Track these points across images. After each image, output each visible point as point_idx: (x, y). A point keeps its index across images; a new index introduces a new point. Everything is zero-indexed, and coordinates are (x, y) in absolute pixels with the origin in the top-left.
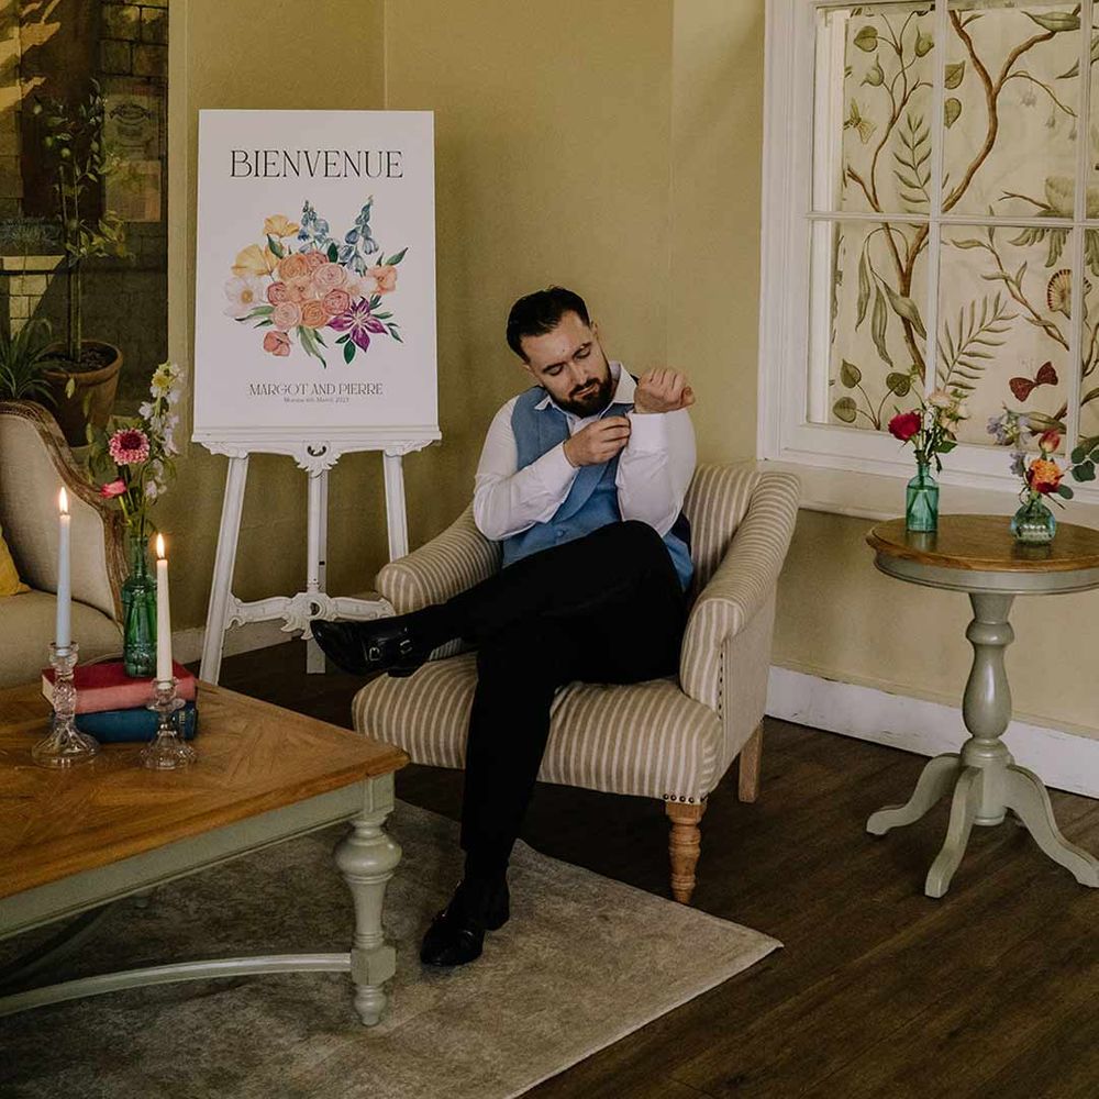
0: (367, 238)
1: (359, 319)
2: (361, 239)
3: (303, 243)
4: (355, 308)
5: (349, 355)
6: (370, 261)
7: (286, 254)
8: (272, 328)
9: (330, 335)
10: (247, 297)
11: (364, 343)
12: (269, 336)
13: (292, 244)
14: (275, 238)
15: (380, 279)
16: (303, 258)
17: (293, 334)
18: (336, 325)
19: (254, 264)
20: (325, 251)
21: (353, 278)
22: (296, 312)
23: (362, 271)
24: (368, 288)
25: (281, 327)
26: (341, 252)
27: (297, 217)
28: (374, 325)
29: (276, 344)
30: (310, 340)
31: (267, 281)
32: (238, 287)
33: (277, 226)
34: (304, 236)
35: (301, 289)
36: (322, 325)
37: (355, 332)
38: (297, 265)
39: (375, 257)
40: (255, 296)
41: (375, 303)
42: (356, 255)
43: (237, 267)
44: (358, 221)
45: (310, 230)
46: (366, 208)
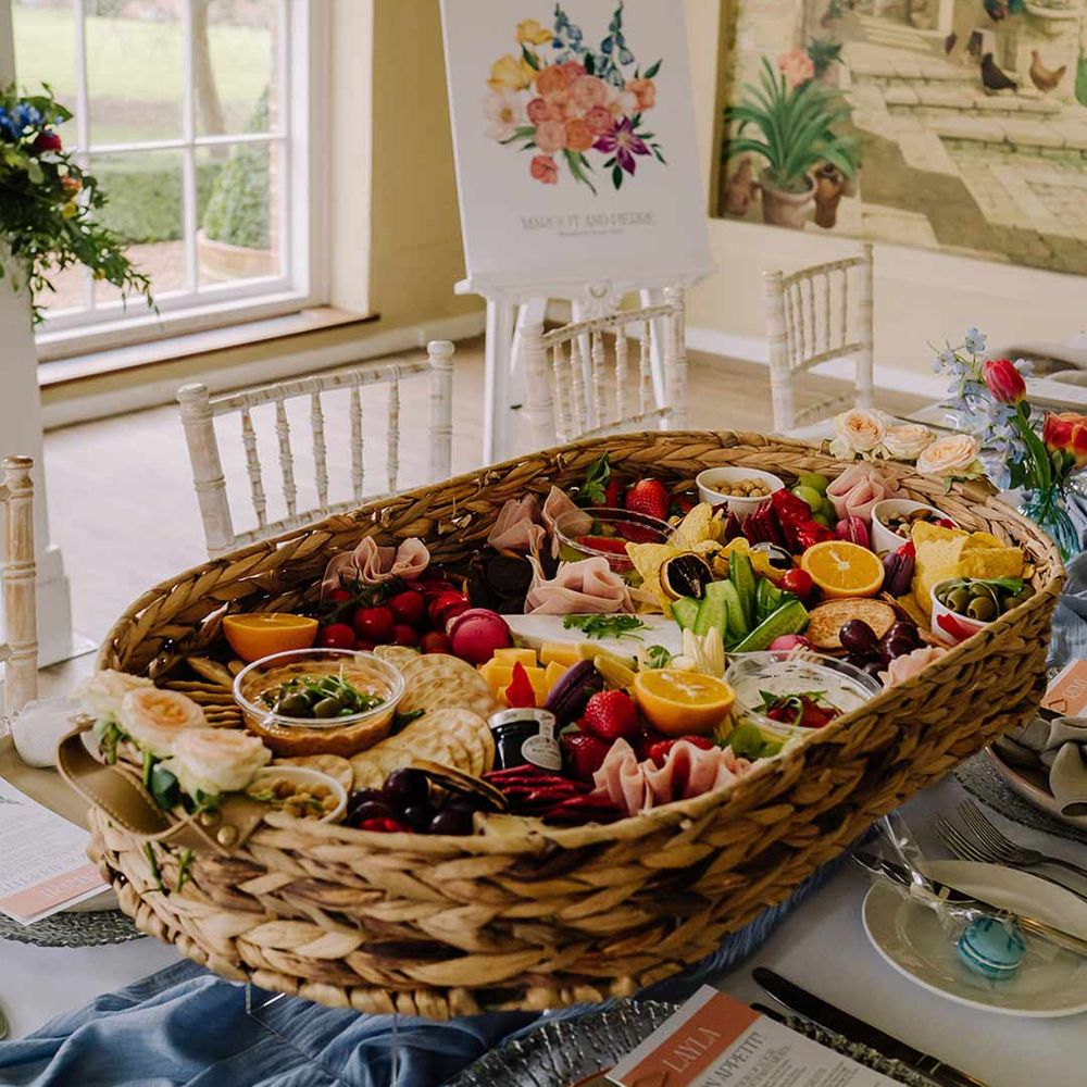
0: (622, 48)
1: (623, 139)
2: (616, 49)
3: (558, 52)
4: (618, 127)
5: (618, 180)
6: (627, 73)
7: (542, 65)
8: (537, 152)
9: (597, 158)
10: (507, 116)
11: (630, 166)
12: (535, 162)
13: (547, 55)
14: (529, 47)
15: (639, 94)
16: (561, 70)
17: (559, 159)
18: (602, 146)
19: (510, 77)
20: (581, 61)
21: (613, 93)
22: (559, 131)
23: (620, 84)
24: (627, 105)
25: (546, 149)
26: (598, 63)
27: (549, 23)
28: (638, 146)
29: (543, 170)
30: (577, 164)
31: (527, 97)
32: (495, 106)
33: (530, 33)
34: (558, 45)
35: (561, 106)
36: (585, 146)
37: (620, 154)
38: (554, 78)
39: (630, 69)
40: (516, 116)
41: (636, 123)
42: (614, 67)
43: (493, 81)
44: (612, 28)
45: (563, 36)
46: (618, 14)
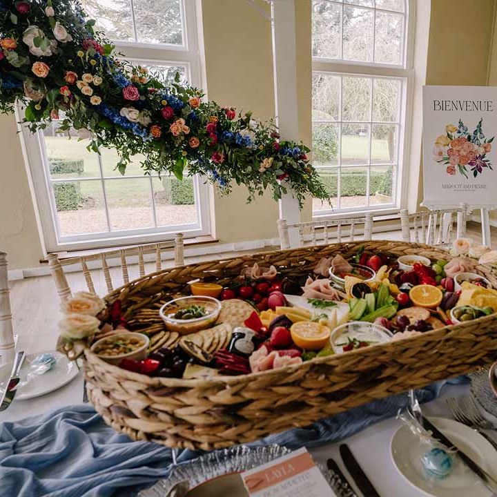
0: (481, 133)
1: (478, 162)
2: (479, 133)
3: (459, 134)
4: (477, 158)
5: (475, 175)
6: (482, 141)
7: (453, 138)
8: (449, 165)
9: (469, 167)
10: (440, 154)
11: (480, 170)
12: (448, 168)
13: (455, 135)
14: (449, 133)
15: (485, 148)
16: (459, 140)
17: (456, 167)
18: (471, 164)
19: (442, 142)
20: (466, 137)
21: (476, 147)
22: (457, 160)
23: (479, 145)
24: (481, 150)
25: (452, 164)
26: (472, 138)
27: (457, 125)
28: (483, 164)
29: (451, 171)
30: (462, 169)
31: (447, 148)
32: (437, 151)
33: (450, 128)
34: (459, 132)
35: (459, 151)
36: (465, 164)
37: (477, 166)
38: (457, 142)
39: (484, 139)
40: (444, 154)
41: (483, 157)
42: (477, 139)
43: (437, 143)
44: (478, 127)
45: (461, 130)
46: (480, 122)
